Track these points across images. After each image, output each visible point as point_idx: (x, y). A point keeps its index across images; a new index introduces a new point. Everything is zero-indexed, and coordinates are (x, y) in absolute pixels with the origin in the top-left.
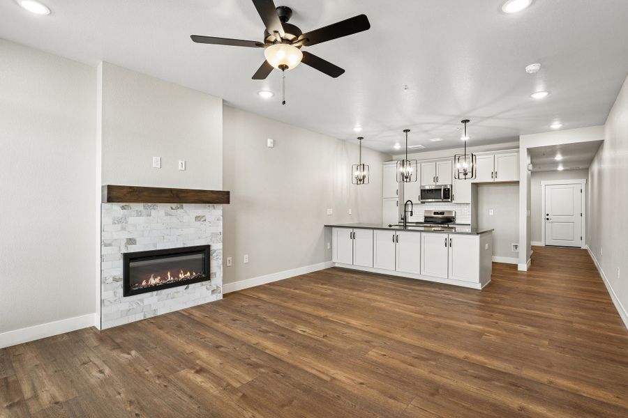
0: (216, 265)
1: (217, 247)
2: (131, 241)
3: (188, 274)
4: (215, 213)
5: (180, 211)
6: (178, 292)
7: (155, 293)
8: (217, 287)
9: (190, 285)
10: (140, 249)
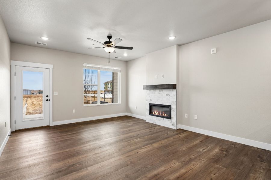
0: (173, 114)
1: (174, 107)
2: (151, 100)
3: (165, 115)
4: (173, 93)
5: (162, 92)
6: (161, 119)
7: (155, 117)
8: (174, 124)
9: (165, 119)
10: (152, 102)
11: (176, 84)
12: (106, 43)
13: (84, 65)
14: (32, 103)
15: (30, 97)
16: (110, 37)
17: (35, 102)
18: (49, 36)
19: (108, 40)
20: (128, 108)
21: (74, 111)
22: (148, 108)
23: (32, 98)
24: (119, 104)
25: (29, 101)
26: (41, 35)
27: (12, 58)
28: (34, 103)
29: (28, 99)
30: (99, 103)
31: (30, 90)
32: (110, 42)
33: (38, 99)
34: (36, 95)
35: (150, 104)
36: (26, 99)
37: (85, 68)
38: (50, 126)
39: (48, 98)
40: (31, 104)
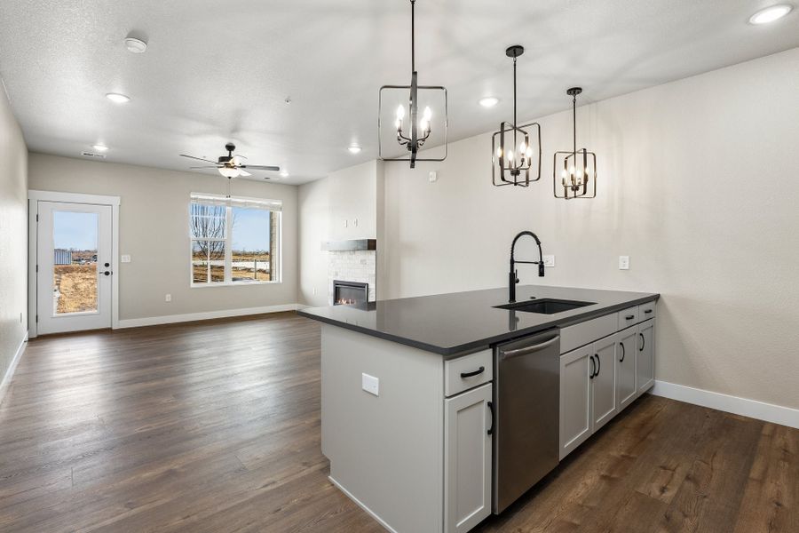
2: (337, 274)
4: (371, 257)
5: (354, 255)
10: (339, 279)
11: (375, 241)
12: (222, 159)
13: (192, 196)
14: (75, 286)
15: (67, 270)
16: (230, 148)
17: (83, 286)
18: (109, 144)
19: (226, 154)
20: (299, 295)
21: (168, 297)
22: (331, 290)
23: (74, 273)
24: (278, 284)
25: (67, 282)
26: (93, 143)
27: (31, 186)
28: (79, 286)
29: (63, 277)
30: (228, 282)
31: (69, 250)
32: (230, 158)
33: (92, 277)
34: (86, 265)
35: (335, 281)
36: (56, 277)
37: (193, 202)
38: (114, 328)
39: (108, 269)
40: (73, 290)
